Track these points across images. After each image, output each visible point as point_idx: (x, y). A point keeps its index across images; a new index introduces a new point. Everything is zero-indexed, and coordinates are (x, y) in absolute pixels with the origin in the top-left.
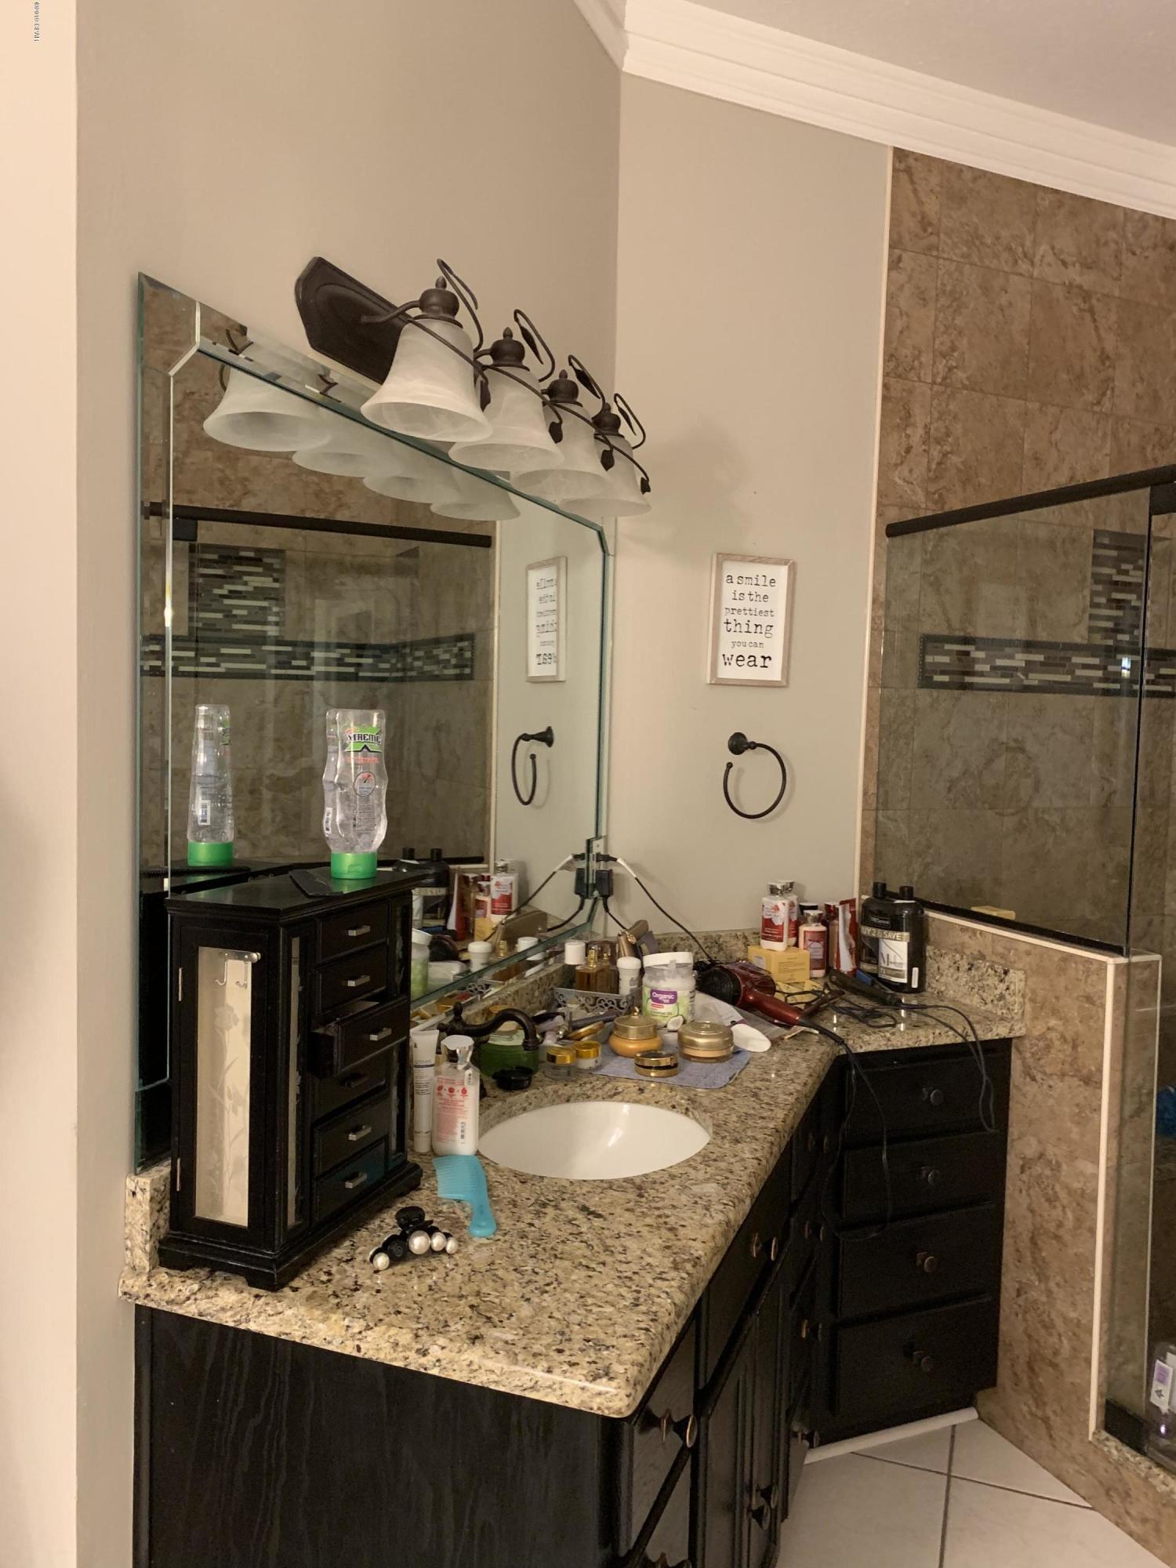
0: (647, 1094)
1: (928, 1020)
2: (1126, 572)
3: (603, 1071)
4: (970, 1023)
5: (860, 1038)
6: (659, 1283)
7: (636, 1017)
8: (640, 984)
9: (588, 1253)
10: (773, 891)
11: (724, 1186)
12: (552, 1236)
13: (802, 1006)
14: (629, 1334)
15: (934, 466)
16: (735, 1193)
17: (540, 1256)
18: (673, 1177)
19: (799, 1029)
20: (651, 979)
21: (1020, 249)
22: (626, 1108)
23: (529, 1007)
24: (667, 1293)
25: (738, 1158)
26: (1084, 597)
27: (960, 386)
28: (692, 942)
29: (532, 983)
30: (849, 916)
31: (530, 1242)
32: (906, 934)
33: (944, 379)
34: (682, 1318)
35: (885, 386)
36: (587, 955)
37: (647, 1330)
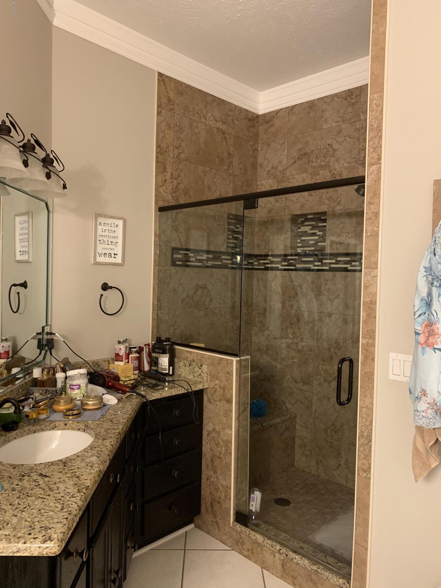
0: (68, 426)
1: (175, 385)
2: (238, 228)
3: (50, 419)
4: (189, 385)
5: (151, 395)
6: (72, 499)
7: (64, 396)
8: (65, 383)
9: (42, 492)
10: (119, 342)
11: (98, 457)
12: (27, 488)
13: (130, 385)
14: (59, 521)
15: (174, 187)
16: (103, 459)
17: (21, 497)
18: (78, 456)
19: (128, 394)
20: (69, 380)
21: (202, 114)
22: (59, 432)
23: (17, 396)
24: (75, 502)
25: (104, 446)
26: (225, 236)
27: (182, 160)
28: (87, 364)
29: (18, 387)
30: (148, 350)
31: (17, 492)
32: (168, 355)
33: (177, 156)
34: (81, 511)
35: (157, 157)
36: (42, 373)
37: (67, 518)
